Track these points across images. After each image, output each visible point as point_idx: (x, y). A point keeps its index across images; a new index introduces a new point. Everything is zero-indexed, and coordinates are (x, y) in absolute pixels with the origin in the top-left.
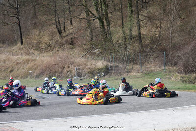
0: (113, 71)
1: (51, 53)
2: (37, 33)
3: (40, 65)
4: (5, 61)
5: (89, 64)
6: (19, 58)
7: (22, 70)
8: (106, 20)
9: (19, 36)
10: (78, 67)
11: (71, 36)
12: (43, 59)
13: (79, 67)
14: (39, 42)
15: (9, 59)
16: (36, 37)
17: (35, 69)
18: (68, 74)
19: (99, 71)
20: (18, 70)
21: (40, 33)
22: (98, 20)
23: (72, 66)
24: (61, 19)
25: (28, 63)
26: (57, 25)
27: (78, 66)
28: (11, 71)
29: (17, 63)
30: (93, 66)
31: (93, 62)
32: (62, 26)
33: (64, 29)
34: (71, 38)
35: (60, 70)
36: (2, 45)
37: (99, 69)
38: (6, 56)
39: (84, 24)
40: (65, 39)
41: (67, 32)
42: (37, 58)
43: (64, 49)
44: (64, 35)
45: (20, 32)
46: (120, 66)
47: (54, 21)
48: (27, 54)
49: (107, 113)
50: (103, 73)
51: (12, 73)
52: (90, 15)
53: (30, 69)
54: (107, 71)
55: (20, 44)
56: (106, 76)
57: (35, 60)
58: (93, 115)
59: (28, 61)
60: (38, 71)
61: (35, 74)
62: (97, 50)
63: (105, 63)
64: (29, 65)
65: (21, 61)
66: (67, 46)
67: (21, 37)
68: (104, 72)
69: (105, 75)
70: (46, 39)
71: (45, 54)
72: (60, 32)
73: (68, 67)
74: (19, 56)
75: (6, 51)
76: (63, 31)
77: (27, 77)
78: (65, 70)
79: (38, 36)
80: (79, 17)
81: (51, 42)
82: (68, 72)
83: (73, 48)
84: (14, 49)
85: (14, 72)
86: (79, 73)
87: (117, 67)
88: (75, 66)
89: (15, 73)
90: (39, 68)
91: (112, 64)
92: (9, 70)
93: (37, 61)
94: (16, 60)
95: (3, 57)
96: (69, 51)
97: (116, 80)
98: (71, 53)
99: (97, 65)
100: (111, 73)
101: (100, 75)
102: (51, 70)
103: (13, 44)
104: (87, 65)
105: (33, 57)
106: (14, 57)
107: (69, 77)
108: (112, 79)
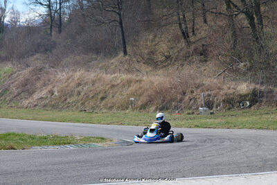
0: (264, 99)
1: (171, 69)
2: (151, 37)
3: (147, 90)
4: (94, 83)
5: (225, 87)
6: (116, 77)
7: (120, 97)
8: (257, 15)
9: (122, 42)
10: (207, 93)
11: (203, 43)
12: (152, 78)
13: (209, 92)
14: (152, 53)
15: (100, 79)
16: (149, 43)
17: (140, 96)
18: (192, 102)
19: (242, 98)
20: (113, 97)
21: (155, 36)
22: (243, 16)
23: (199, 90)
24: (188, 15)
25: (129, 86)
26: (180, 24)
27: (207, 91)
28: (103, 99)
29: (113, 86)
30: (231, 91)
31: (232, 85)
32: (190, 25)
33: (193, 31)
34: (203, 45)
35: (179, 96)
36: (94, 56)
37: (241, 96)
38: (96, 74)
39: (222, 22)
40: (193, 47)
41: (199, 36)
42: (144, 78)
43: (190, 63)
44: (192, 39)
45: (123, 35)
47: (175, 18)
48: (129, 71)
49: (211, 174)
50: (248, 103)
51: (104, 102)
52: (232, 6)
53: (132, 95)
54: (255, 98)
55: (122, 54)
56: (252, 107)
57: (140, 81)
58: (184, 177)
59: (129, 82)
60: (143, 99)
61: (140, 103)
62: (242, 64)
63: (252, 86)
64: (131, 88)
65: (119, 81)
66: (196, 58)
67: (124, 43)
68: (249, 100)
69: (250, 106)
70: (163, 47)
71: (160, 72)
72: (185, 35)
73: (192, 92)
74: (116, 75)
75: (100, 65)
76: (191, 34)
77: (127, 108)
78: (187, 98)
79: (152, 41)
80: (214, 11)
81: (171, 51)
82: (191, 100)
83: (205, 61)
84: (112, 63)
85: (107, 100)
86: (209, 101)
87: (271, 91)
88: (203, 91)
89: (109, 101)
90: (146, 94)
91: (263, 88)
92: (100, 97)
93: (143, 83)
94: (111, 81)
95: (92, 75)
96: (199, 65)
97: (267, 113)
98: (202, 69)
99: (238, 88)
100: (261, 101)
101: (243, 105)
102: (164, 97)
103: (111, 55)
104: (222, 89)
105: (137, 76)
106: (109, 75)
107: (192, 109)
108: (262, 111)
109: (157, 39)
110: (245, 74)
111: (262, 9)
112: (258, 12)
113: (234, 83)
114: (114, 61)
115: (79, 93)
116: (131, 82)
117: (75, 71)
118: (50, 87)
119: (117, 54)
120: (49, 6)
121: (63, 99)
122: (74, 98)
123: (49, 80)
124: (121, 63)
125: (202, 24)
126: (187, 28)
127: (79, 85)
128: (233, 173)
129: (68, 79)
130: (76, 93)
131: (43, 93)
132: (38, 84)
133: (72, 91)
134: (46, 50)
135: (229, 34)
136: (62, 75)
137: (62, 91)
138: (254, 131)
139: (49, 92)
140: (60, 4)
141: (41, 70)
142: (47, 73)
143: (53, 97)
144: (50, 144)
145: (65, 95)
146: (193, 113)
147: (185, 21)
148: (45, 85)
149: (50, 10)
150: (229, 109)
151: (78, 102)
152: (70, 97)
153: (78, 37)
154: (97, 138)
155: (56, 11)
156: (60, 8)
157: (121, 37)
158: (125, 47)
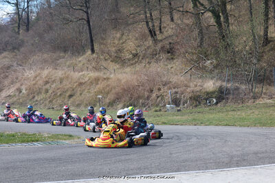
0: (231, 96)
1: (138, 67)
2: (118, 35)
3: (114, 88)
4: (61, 81)
5: (191, 84)
6: (84, 75)
7: (88, 95)
8: (223, 14)
9: (89, 40)
10: (174, 90)
11: (170, 41)
12: (120, 76)
13: (176, 90)
14: (120, 51)
15: (67, 77)
16: (116, 42)
17: (108, 93)
18: (159, 99)
19: (209, 95)
21: (123, 35)
22: (209, 14)
23: (166, 88)
24: (155, 14)
25: (97, 84)
26: (147, 22)
27: (174, 88)
28: (71, 96)
29: (81, 84)
30: (198, 89)
31: (199, 82)
32: (157, 24)
33: (160, 29)
34: (170, 43)
35: (146, 94)
37: (208, 93)
38: (63, 72)
39: (189, 21)
40: (160, 45)
41: (166, 34)
42: (112, 76)
43: (158, 61)
44: (159, 37)
45: (90, 33)
46: (243, 87)
47: (142, 16)
48: (96, 69)
50: (215, 100)
51: (72, 99)
52: (198, 5)
53: (100, 92)
54: (221, 96)
55: (90, 52)
56: (219, 105)
57: (108, 79)
59: (97, 80)
60: (111, 97)
61: (107, 101)
62: (209, 62)
63: (219, 84)
64: (98, 86)
65: (87, 79)
66: (163, 56)
67: (92, 41)
68: (215, 98)
69: (217, 103)
70: (131, 45)
71: (128, 70)
72: (152, 33)
73: (159, 89)
74: (83, 73)
75: (68, 63)
76: (158, 33)
77: (95, 105)
78: (154, 95)
79: (120, 39)
80: (181, 9)
81: (139, 49)
82: (158, 97)
83: (172, 58)
84: (80, 61)
85: (74, 97)
86: (176, 99)
87: (237, 89)
88: (170, 88)
89: (77, 98)
90: (113, 91)
91: (229, 85)
92: (67, 95)
93: (110, 80)
94: (79, 79)
95: (59, 73)
96: (166, 63)
97: (233, 110)
98: (169, 66)
99: (205, 86)
100: (228, 98)
101: (210, 102)
102: (131, 94)
103: (79, 53)
104: (189, 87)
105: (105, 73)
106: (77, 73)
107: (159, 106)
108: (229, 108)
109: (124, 37)
110: (211, 72)
111: (228, 7)
112: (224, 10)
113: (200, 80)
114: (82, 59)
115: (47, 91)
116: (99, 80)
117: (42, 69)
118: (18, 85)
119: (84, 52)
120: (17, 5)
121: (31, 97)
122: (42, 96)
123: (17, 78)
124: (89, 61)
125: (169, 22)
126: (154, 26)
127: (47, 82)
128: (200, 170)
129: (36, 77)
130: (44, 91)
131: (11, 91)
132: (6, 82)
133: (40, 89)
134: (14, 48)
135: (196, 32)
136: (30, 74)
137: (30, 89)
138: (220, 127)
139: (17, 89)
140: (28, 2)
141: (8, 68)
142: (15, 71)
143: (21, 95)
144: (18, 142)
145: (33, 93)
146: (160, 110)
147: (152, 19)
148: (12, 83)
149: (18, 8)
150: (196, 106)
151: (46, 99)
152: (38, 94)
153: (45, 35)
154: (65, 135)
155: (24, 10)
156: (28, 7)
157: (89, 35)
158: (92, 46)
